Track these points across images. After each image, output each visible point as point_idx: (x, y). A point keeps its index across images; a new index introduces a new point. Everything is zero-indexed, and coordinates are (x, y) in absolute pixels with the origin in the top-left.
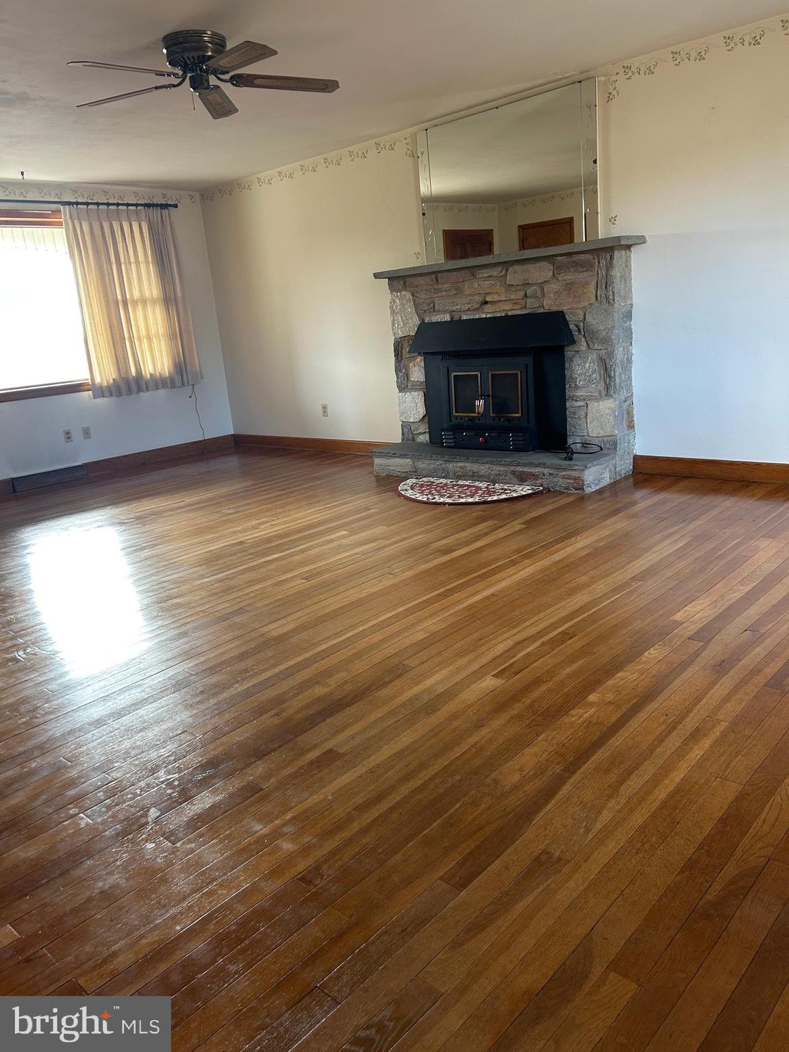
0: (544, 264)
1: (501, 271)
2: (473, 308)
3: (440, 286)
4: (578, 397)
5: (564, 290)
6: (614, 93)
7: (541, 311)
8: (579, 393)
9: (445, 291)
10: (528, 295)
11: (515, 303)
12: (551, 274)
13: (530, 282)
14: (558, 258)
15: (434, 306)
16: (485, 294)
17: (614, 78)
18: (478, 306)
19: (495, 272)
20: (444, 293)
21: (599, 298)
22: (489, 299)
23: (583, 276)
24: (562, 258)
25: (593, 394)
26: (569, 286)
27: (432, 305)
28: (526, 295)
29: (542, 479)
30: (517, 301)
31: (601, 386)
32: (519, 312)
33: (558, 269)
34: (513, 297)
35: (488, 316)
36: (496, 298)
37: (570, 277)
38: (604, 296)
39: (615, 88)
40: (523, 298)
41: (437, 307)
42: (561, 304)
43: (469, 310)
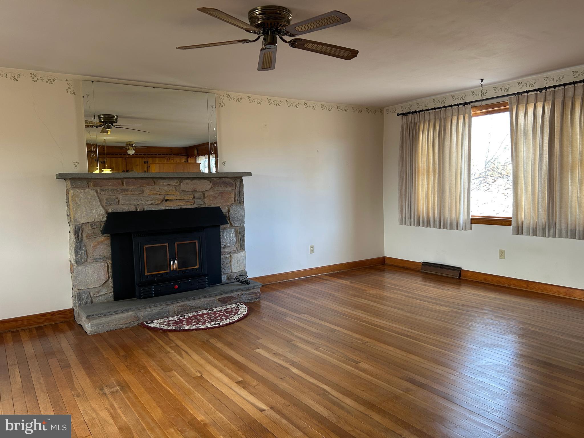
0: (205, 181)
1: (177, 182)
2: (156, 203)
3: (125, 187)
4: (226, 252)
5: (218, 195)
6: (222, 104)
7: (203, 206)
8: (227, 250)
9: (131, 191)
10: (196, 197)
11: (187, 201)
12: (210, 187)
13: (198, 190)
14: (214, 179)
15: (119, 201)
16: (165, 195)
17: (222, 97)
18: (159, 202)
19: (174, 183)
20: (129, 193)
21: (236, 201)
22: (167, 198)
23: (228, 189)
24: (216, 179)
25: (234, 250)
26: (221, 194)
27: (117, 200)
28: (194, 197)
29: (238, 298)
30: (189, 200)
31: (238, 245)
32: (190, 207)
33: (215, 184)
34: (186, 198)
35: (167, 208)
36: (174, 198)
37: (221, 189)
38: (239, 200)
39: (223, 102)
40: (192, 199)
41: (121, 201)
42: (217, 203)
43: (152, 204)
